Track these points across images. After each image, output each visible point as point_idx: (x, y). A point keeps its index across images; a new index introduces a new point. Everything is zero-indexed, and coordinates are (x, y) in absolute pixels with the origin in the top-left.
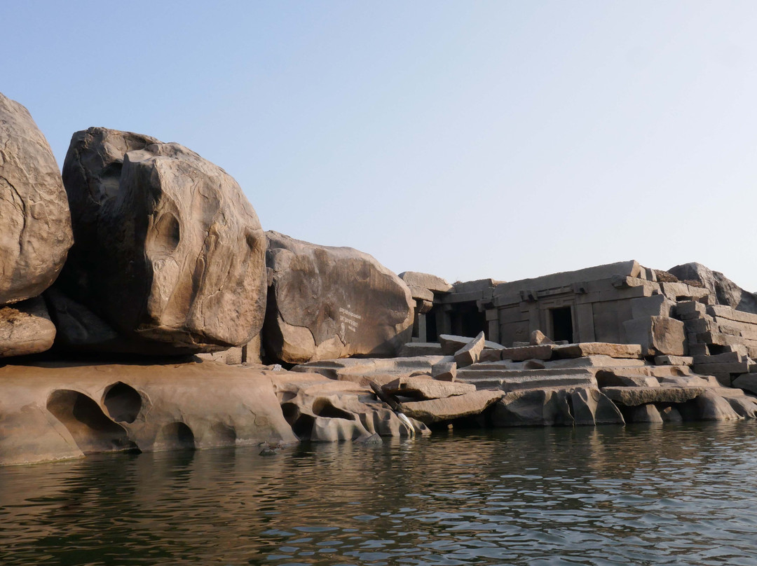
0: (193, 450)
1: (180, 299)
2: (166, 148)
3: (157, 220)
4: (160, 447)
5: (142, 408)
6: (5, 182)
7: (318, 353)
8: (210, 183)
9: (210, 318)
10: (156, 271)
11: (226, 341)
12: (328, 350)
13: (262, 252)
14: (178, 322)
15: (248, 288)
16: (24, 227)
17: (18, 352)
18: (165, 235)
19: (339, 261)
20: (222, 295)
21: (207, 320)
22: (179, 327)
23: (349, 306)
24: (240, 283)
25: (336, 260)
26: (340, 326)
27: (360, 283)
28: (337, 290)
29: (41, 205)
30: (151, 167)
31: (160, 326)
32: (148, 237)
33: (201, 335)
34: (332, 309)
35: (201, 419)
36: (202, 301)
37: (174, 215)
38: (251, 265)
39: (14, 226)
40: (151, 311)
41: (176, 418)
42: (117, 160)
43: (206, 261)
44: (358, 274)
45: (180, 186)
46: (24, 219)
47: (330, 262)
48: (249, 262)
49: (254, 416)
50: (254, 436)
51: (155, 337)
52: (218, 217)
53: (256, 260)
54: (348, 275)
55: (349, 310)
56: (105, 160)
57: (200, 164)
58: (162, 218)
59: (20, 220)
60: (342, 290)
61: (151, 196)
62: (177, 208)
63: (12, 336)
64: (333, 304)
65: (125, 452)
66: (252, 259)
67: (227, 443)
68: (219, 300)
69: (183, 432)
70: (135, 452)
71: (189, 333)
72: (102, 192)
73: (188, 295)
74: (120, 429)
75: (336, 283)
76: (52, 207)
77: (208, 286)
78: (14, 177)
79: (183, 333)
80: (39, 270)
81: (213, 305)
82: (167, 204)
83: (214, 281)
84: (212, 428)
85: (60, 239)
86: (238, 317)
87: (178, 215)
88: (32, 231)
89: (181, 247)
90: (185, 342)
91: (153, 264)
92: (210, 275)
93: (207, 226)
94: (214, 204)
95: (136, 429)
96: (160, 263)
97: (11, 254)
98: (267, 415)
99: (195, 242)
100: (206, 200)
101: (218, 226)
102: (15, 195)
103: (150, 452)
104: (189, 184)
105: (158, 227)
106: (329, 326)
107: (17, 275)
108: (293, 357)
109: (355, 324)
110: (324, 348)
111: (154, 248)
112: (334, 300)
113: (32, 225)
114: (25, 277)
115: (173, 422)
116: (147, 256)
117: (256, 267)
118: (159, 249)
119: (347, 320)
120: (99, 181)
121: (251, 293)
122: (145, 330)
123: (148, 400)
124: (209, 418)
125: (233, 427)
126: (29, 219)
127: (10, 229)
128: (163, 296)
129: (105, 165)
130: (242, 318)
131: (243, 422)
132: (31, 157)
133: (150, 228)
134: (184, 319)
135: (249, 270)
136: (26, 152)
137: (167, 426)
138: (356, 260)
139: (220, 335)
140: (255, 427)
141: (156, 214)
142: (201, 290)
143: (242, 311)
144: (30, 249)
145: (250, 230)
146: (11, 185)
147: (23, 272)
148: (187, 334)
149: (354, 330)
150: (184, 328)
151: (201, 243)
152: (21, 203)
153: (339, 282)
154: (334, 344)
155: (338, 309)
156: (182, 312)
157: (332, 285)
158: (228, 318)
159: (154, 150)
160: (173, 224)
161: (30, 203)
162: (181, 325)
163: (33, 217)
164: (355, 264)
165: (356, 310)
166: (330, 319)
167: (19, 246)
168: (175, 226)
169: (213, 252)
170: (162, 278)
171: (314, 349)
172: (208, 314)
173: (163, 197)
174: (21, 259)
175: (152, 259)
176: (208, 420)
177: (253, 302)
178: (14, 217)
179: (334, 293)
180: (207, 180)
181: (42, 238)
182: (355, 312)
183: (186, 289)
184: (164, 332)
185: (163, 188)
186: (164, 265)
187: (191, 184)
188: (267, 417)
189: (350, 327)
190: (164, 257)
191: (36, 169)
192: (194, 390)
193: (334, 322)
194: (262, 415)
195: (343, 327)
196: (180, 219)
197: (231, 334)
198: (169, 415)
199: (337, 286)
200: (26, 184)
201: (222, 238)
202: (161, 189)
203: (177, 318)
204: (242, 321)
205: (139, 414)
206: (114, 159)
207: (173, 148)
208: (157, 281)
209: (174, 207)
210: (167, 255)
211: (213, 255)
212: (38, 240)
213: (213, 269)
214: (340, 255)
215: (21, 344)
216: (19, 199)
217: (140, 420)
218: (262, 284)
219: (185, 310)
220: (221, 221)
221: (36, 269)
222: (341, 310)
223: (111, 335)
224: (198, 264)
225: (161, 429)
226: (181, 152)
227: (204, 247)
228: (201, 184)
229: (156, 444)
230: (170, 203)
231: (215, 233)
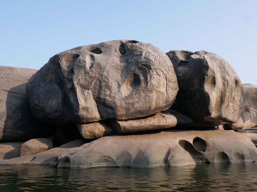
0: (229, 163)
1: (216, 106)
2: (202, 52)
3: (208, 77)
4: (217, 161)
5: (207, 146)
6: (161, 70)
7: (245, 125)
8: (221, 62)
9: (226, 112)
10: (210, 96)
11: (232, 121)
12: (249, 124)
13: (240, 86)
14: (217, 114)
15: (236, 100)
16: (167, 85)
17: (170, 126)
18: (210, 83)
19: (247, 89)
20: (229, 104)
21: (225, 113)
22: (217, 116)
23: (253, 107)
24: (234, 99)
25: (246, 89)
26: (251, 115)
27: (255, 97)
28: (248, 100)
29: (170, 77)
30: (204, 59)
31: (211, 116)
32: (205, 84)
33: (224, 119)
34: (248, 108)
35: (230, 151)
36: (224, 106)
37: (213, 75)
38: (236, 91)
39: (164, 84)
40: (210, 111)
41: (221, 150)
42: (182, 60)
43: (225, 91)
44: (254, 93)
45: (213, 64)
46: (166, 82)
47: (244, 90)
48: (236, 90)
49: (249, 150)
50: (251, 158)
51: (209, 120)
52: (226, 74)
53: (238, 89)
54: (251, 95)
55: (253, 108)
56: (178, 61)
57: (216, 56)
58: (209, 77)
59: (166, 83)
60: (250, 101)
61: (205, 69)
62: (214, 72)
63: (167, 122)
64: (248, 106)
65: (204, 162)
66: (236, 89)
67: (242, 161)
68: (228, 105)
69: (224, 156)
70: (208, 163)
71: (220, 118)
72: (179, 71)
73: (219, 104)
74: (201, 154)
75: (247, 98)
76: (173, 77)
77: (226, 100)
78: (163, 68)
79: (218, 118)
80: (172, 99)
81: (227, 107)
82: (211, 71)
83: (227, 98)
84: (235, 155)
85: (176, 88)
86: (234, 112)
87: (215, 75)
88: (169, 86)
89: (216, 87)
90: (218, 122)
91: (209, 94)
92: (227, 96)
93: (224, 78)
94: (224, 69)
95: (207, 154)
96: (211, 93)
97: (164, 94)
98: (254, 150)
99: (220, 84)
100: (221, 68)
101: (227, 78)
102: (163, 74)
103: (213, 163)
104: (215, 63)
105: (208, 80)
106: (247, 115)
107: (167, 101)
108: (236, 127)
109: (255, 114)
110: (247, 123)
111: (207, 88)
112: (248, 104)
113: (169, 84)
114: (168, 101)
115: (220, 152)
116: (205, 91)
117: (238, 92)
118: (209, 88)
119: (253, 112)
120: (177, 68)
121: (237, 102)
122: (207, 118)
123: (209, 144)
124: (233, 151)
125: (243, 154)
126: (168, 82)
127: (163, 86)
128: (213, 105)
129: (178, 62)
130: (235, 112)
131: (246, 152)
132: (166, 61)
133: (205, 81)
134: (219, 113)
135: (236, 93)
136: (164, 60)
137: (218, 153)
138: (253, 88)
139: (230, 119)
140: (250, 155)
141: (207, 75)
142: (224, 102)
143: (235, 109)
144: (169, 92)
145: (236, 78)
146: (162, 71)
147: (168, 100)
148: (219, 119)
149: (255, 116)
150: (219, 117)
151: (222, 84)
152: (165, 77)
153: (248, 97)
154: (250, 122)
155: (250, 108)
156: (217, 111)
157: (246, 99)
158: (231, 112)
159: (199, 54)
160: (213, 78)
161: (167, 77)
162: (218, 115)
163: (169, 81)
164: (253, 90)
165: (255, 108)
166: (247, 112)
167: (166, 91)
168: (214, 79)
169: (227, 87)
170: (212, 98)
171: (243, 124)
172: (226, 111)
173: (209, 69)
174: (167, 96)
175: (207, 92)
176: (233, 152)
177: (238, 106)
178: (164, 82)
179: (248, 102)
180: (220, 61)
181: (172, 88)
182: (255, 109)
183: (218, 102)
184: (212, 118)
185: (209, 66)
186: (212, 94)
187: (216, 63)
188: (254, 151)
189: (254, 115)
190: (211, 91)
191: (167, 65)
192: (224, 140)
193: (249, 113)
194: (252, 150)
195: (252, 115)
196: (215, 76)
197: (233, 118)
198: (218, 149)
199: (248, 99)
200: (166, 70)
201: (229, 82)
202: (208, 66)
203: (216, 113)
204: (235, 113)
205: (207, 149)
206: (181, 60)
207: (204, 52)
208: (211, 100)
209: (213, 72)
210: (212, 90)
211: (227, 88)
212: (171, 89)
213: (227, 94)
214: (247, 87)
215: (170, 124)
216: (165, 75)
217: (207, 151)
218: (241, 99)
219: (218, 110)
220: (227, 76)
221: (171, 99)
222: (251, 108)
223: (191, 120)
224: (222, 92)
225: (216, 154)
226: (208, 53)
227: (223, 86)
228: (218, 63)
229: (215, 160)
230: (212, 71)
231: (227, 80)
